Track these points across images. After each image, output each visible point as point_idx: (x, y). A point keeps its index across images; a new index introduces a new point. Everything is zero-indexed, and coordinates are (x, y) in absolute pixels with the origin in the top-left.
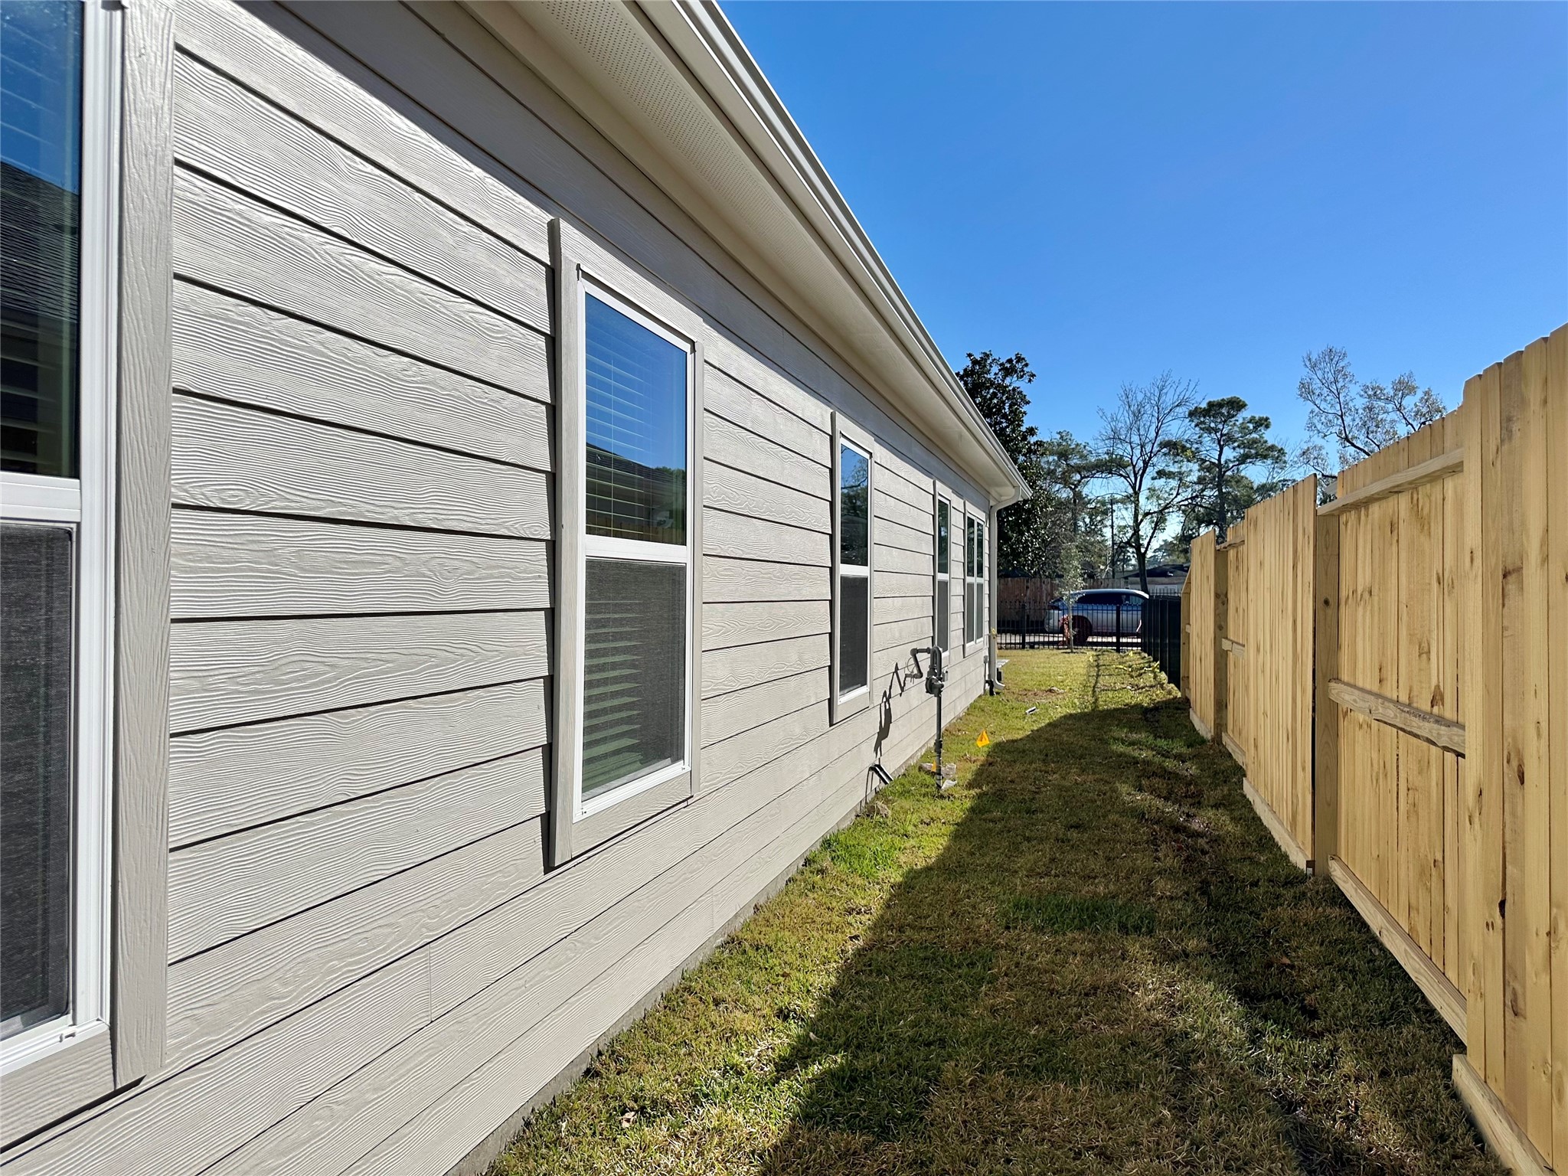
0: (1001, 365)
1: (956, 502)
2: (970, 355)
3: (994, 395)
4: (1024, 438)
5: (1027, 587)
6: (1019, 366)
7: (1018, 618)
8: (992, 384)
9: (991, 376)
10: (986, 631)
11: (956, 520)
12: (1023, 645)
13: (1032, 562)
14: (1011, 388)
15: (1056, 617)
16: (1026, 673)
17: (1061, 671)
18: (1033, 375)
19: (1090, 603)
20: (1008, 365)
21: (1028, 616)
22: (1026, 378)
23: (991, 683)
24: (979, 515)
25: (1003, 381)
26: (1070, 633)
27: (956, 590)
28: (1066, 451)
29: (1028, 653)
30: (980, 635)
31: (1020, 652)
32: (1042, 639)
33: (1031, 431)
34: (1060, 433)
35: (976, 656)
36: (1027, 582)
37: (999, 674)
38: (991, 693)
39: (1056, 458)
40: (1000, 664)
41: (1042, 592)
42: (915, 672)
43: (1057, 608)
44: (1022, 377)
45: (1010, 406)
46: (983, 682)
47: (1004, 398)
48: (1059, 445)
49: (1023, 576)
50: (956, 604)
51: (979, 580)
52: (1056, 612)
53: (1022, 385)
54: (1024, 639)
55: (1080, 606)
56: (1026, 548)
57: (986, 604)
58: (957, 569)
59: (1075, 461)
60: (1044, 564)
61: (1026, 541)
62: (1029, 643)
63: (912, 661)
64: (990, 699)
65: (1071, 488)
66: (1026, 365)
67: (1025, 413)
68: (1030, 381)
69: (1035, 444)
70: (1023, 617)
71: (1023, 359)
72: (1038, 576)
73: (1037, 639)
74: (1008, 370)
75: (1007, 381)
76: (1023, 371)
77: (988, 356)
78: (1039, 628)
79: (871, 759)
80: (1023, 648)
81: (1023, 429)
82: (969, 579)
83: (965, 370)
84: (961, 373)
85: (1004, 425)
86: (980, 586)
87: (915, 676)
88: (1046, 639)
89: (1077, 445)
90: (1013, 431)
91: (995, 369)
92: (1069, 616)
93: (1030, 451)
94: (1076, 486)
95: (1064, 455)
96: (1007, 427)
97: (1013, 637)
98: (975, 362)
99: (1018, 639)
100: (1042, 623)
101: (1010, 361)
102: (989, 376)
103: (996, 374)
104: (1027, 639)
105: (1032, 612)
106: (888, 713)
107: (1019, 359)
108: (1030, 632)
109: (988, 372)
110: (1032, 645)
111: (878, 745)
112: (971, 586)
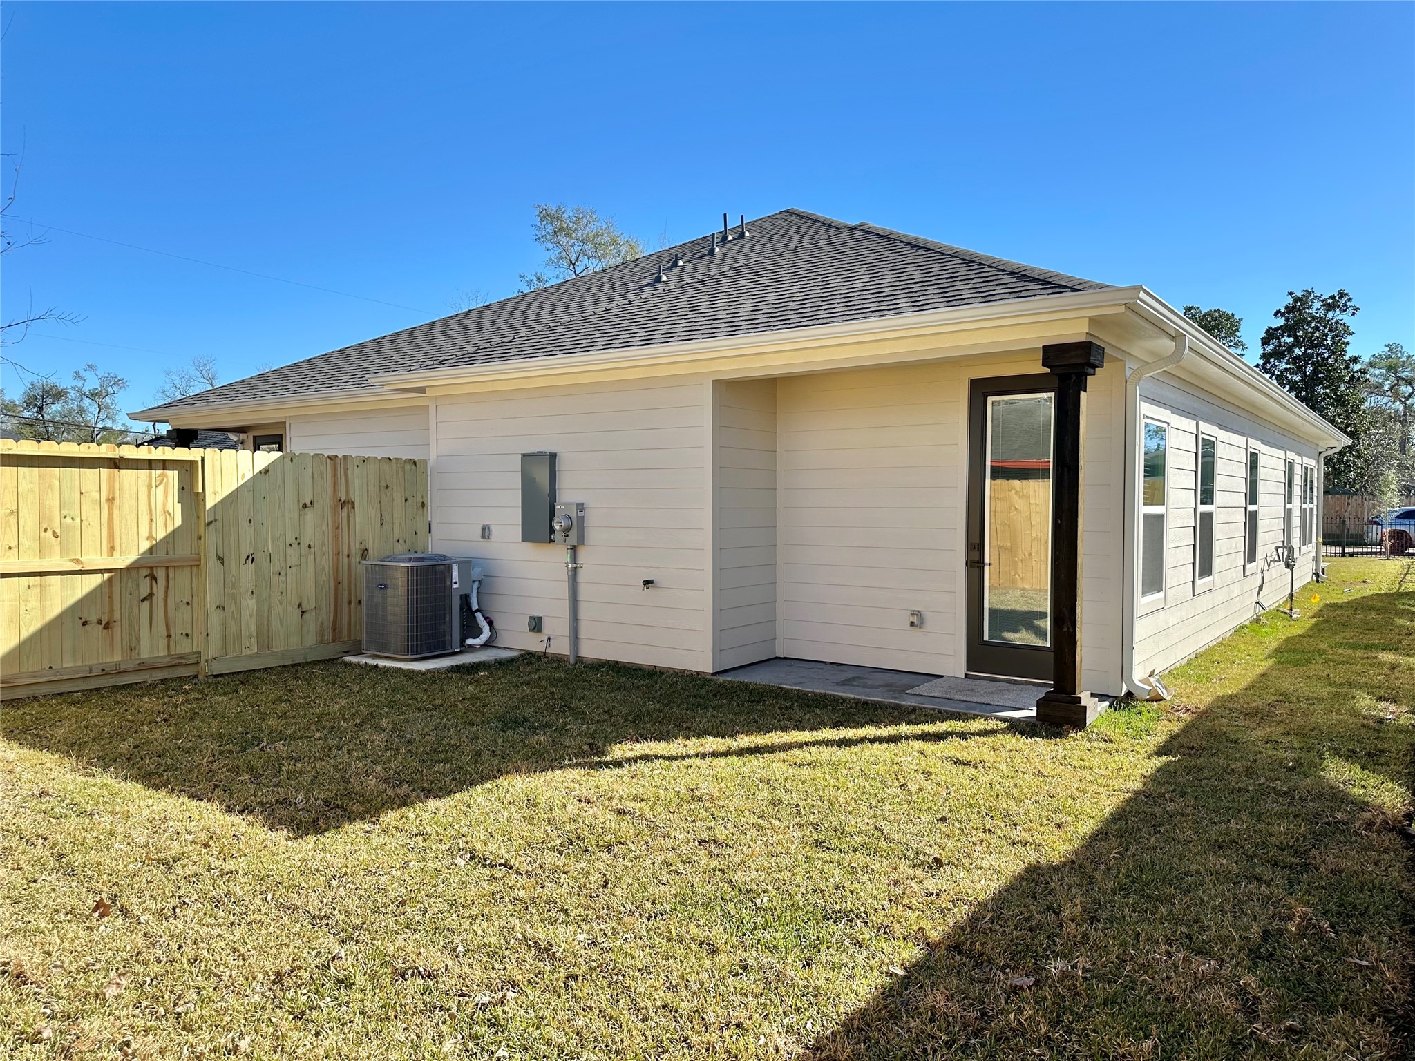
0: (1323, 301)
1: (1298, 459)
2: (1291, 294)
3: (1317, 328)
4: (1347, 367)
5: (1348, 504)
6: (1343, 300)
7: (1338, 532)
8: (1314, 318)
9: (1313, 311)
10: (1314, 539)
11: (1298, 470)
12: (1343, 554)
13: (1354, 480)
14: (1333, 321)
15: (1375, 532)
16: (1344, 572)
17: (1374, 571)
18: (1357, 309)
19: (1408, 518)
20: (1331, 301)
21: (1348, 530)
22: (1350, 311)
23: (1317, 575)
24: (1310, 463)
25: (1326, 315)
26: (1388, 543)
27: (1297, 513)
28: (1396, 364)
29: (1347, 559)
30: (1310, 542)
31: (1340, 559)
32: (1360, 550)
33: (1355, 360)
34: (1388, 346)
35: (1307, 555)
36: (1349, 499)
37: (1323, 570)
38: (1318, 581)
39: (1384, 371)
40: (1324, 565)
41: (1363, 508)
42: (1277, 558)
43: (1376, 523)
44: (1345, 311)
45: (1333, 338)
46: (1311, 573)
47: (1326, 331)
48: (1388, 357)
49: (1345, 493)
50: (1296, 522)
51: (1311, 506)
52: (1375, 526)
53: (1346, 318)
54: (1344, 550)
55: (1398, 520)
56: (1347, 466)
57: (1315, 521)
58: (1297, 500)
59: (1406, 374)
60: (1367, 481)
61: (1348, 461)
62: (1348, 553)
63: (1275, 553)
64: (1317, 584)
65: (1401, 401)
66: (1350, 300)
67: (1348, 343)
68: (1353, 314)
69: (1357, 372)
70: (1343, 531)
71: (1346, 294)
72: (1360, 492)
73: (1356, 550)
74: (1331, 305)
75: (1330, 314)
76: (1346, 305)
77: (1310, 294)
78: (1359, 540)
79: (1256, 599)
80: (1343, 556)
81: (1347, 358)
82: (1304, 506)
83: (1287, 307)
84: (1282, 311)
85: (1326, 355)
86: (1311, 509)
87: (1276, 561)
88: (1365, 550)
89: (1409, 357)
90: (1336, 361)
91: (1317, 305)
92: (1386, 530)
93: (1353, 378)
94: (1407, 399)
95: (1392, 368)
96: (1330, 357)
97: (1333, 548)
98: (1296, 300)
99: (1338, 550)
100: (1362, 536)
101: (1332, 297)
102: (1310, 311)
103: (1318, 309)
104: (1347, 550)
105: (1352, 527)
106: (1263, 578)
107: (1342, 295)
108: (1349, 545)
109: (1310, 307)
110: (1351, 555)
111: (1259, 593)
112: (1305, 510)
